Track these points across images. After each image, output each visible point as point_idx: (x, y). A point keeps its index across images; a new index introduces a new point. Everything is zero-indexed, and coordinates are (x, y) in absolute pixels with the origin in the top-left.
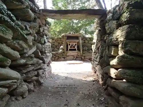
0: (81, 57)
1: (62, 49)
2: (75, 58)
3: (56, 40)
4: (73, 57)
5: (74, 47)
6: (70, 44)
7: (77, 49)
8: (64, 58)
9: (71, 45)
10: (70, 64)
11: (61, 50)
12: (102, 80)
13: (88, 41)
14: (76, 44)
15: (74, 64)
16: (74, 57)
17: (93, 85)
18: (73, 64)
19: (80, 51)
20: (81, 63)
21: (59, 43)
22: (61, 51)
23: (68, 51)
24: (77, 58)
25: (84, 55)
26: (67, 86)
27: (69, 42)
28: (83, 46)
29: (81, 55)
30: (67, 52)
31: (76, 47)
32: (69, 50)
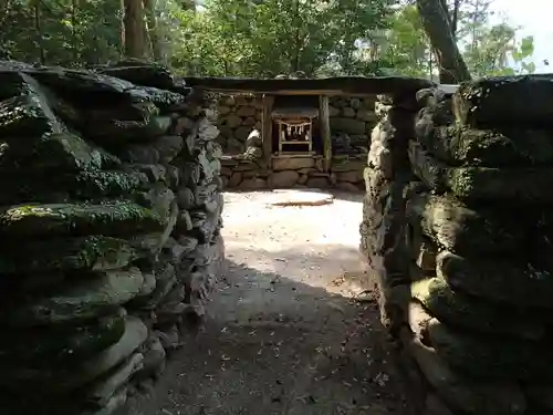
0: (327, 175)
1: (255, 142)
2: (305, 177)
3: (231, 106)
4: (295, 175)
5: (301, 138)
6: (285, 127)
7: (310, 147)
8: (265, 178)
9: (289, 129)
10: (286, 205)
11: (254, 149)
12: (389, 315)
13: (356, 111)
14: (306, 128)
15: (300, 204)
16: (301, 175)
17: (360, 319)
18: (296, 204)
19: (322, 153)
20: (325, 203)
21: (244, 118)
22: (251, 150)
23: (278, 150)
24: (310, 177)
25: (337, 168)
26: (277, 320)
27: (283, 119)
28: (335, 132)
29: (327, 169)
30: (273, 156)
31: (307, 138)
32: (280, 147)
